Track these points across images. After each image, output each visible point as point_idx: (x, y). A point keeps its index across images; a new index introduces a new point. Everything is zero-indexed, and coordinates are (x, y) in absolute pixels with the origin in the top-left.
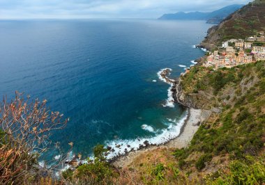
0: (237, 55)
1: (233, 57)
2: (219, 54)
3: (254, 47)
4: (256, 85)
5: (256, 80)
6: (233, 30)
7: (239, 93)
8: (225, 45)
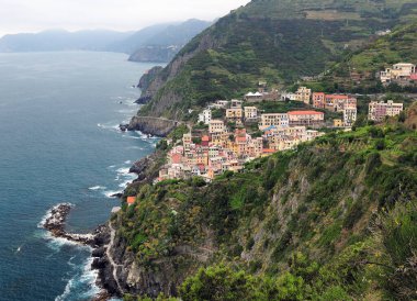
0: (232, 138)
1: (225, 145)
2: (194, 141)
3: (263, 116)
4: (309, 199)
5: (306, 186)
6: (207, 76)
7: (273, 226)
8: (205, 116)
